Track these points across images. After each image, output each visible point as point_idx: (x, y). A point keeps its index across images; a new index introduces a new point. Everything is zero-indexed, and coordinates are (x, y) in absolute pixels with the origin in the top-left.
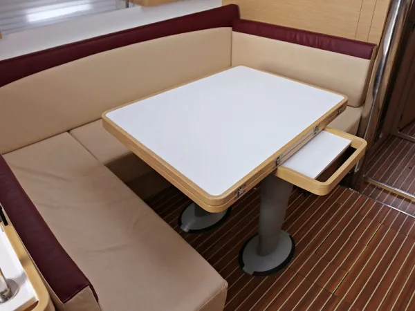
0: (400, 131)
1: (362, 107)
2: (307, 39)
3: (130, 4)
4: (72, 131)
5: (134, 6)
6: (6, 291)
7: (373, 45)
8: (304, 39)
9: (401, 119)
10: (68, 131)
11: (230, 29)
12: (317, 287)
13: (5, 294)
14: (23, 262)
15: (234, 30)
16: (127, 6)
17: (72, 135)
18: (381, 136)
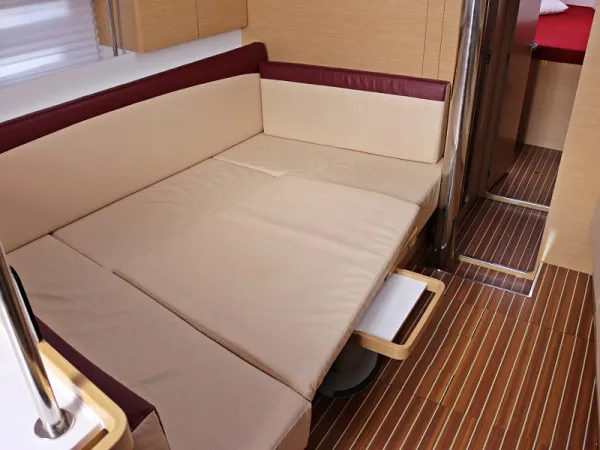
0: (490, 192)
1: (442, 162)
2: (362, 81)
3: (120, 51)
4: (56, 233)
5: (124, 53)
6: (59, 422)
7: (444, 83)
8: (358, 81)
9: (488, 175)
10: (51, 233)
11: (256, 76)
12: (418, 400)
13: (60, 427)
14: (76, 382)
15: (262, 77)
16: (116, 54)
17: (57, 238)
18: (467, 200)
